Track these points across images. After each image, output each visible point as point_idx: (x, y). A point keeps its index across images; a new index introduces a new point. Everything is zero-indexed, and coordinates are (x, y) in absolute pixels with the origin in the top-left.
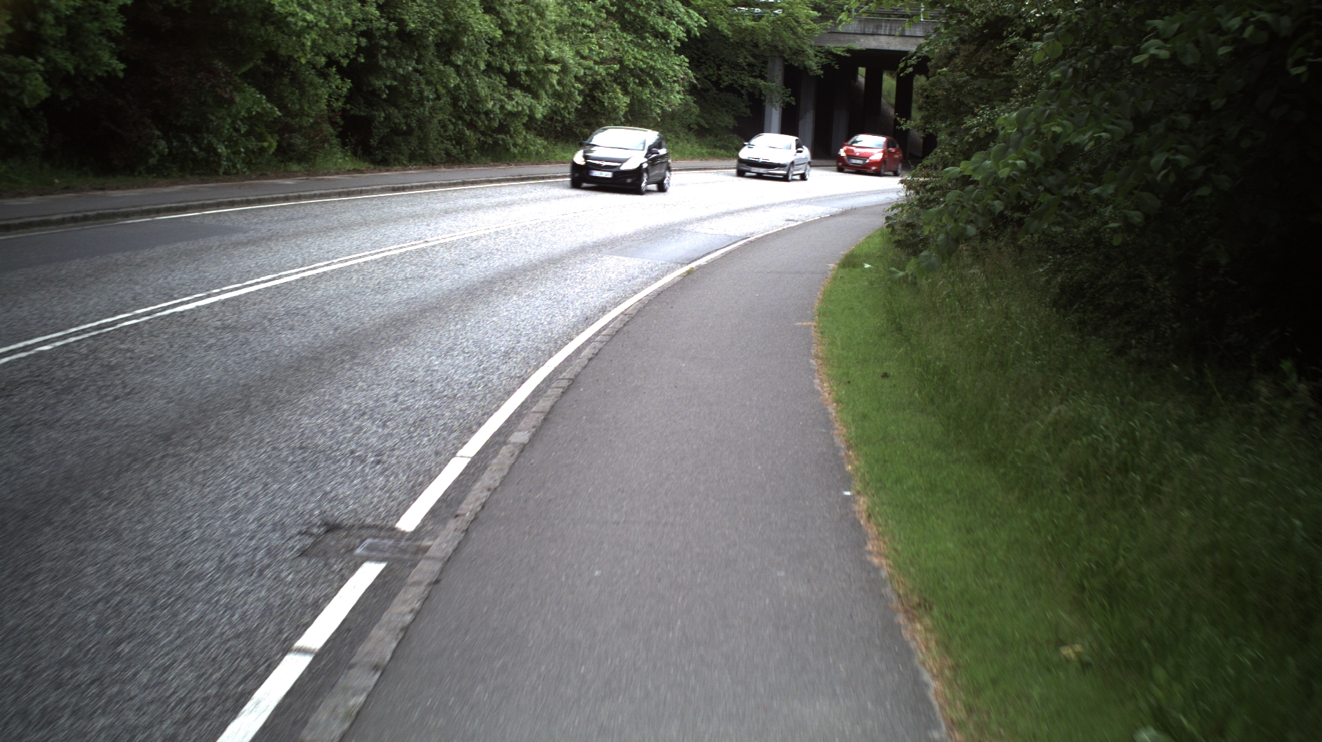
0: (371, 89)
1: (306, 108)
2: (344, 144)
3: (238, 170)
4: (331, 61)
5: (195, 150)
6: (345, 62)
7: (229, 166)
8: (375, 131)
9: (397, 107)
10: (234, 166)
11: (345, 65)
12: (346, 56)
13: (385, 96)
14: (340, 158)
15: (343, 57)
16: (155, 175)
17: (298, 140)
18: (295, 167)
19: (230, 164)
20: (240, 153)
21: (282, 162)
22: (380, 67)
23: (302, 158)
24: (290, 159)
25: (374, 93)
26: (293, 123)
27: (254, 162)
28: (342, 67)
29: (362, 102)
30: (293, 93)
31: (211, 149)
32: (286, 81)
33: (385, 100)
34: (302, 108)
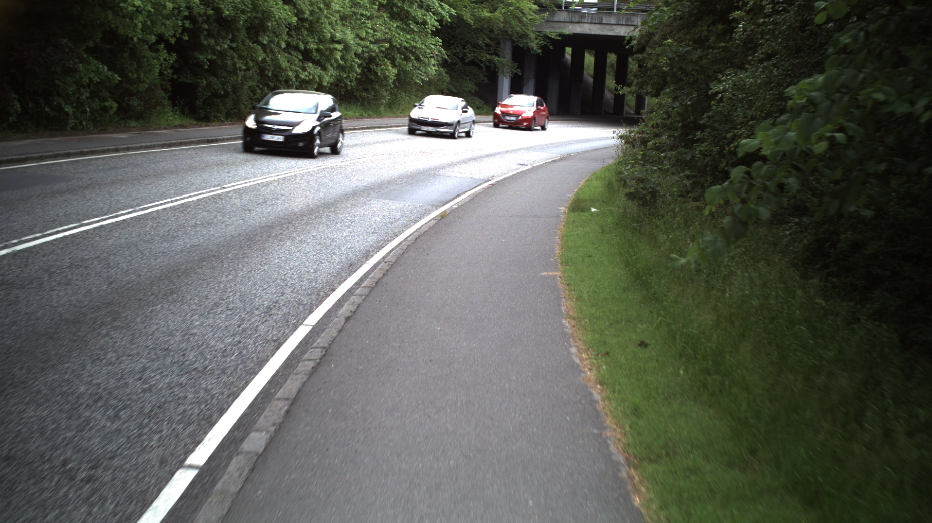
0: (196, 61)
1: (142, 77)
2: (174, 105)
3: (83, 126)
4: (161, 39)
5: (47, 109)
6: (173, 41)
7: (75, 123)
8: (199, 94)
9: (216, 76)
10: (81, 123)
11: (173, 43)
12: (174, 36)
13: (207, 67)
14: (171, 116)
15: (171, 37)
16: (14, 131)
17: (135, 102)
18: (133, 124)
19: (78, 121)
20: (86, 112)
21: (123, 119)
22: (203, 45)
23: (139, 117)
24: (130, 118)
25: (199, 65)
26: (132, 89)
27: (98, 120)
28: (171, 44)
29: (189, 72)
30: (131, 65)
31: (60, 109)
32: (126, 55)
33: (207, 71)
34: (139, 76)
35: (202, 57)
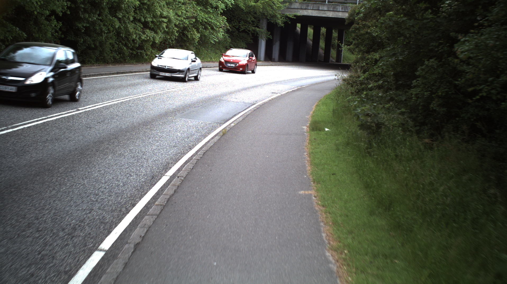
8: (79, 47)
11: (61, 15)
15: (60, 12)
22: (81, 18)
25: (79, 29)
28: (58, 16)
29: (73, 34)
33: (83, 33)
35: (80, 25)
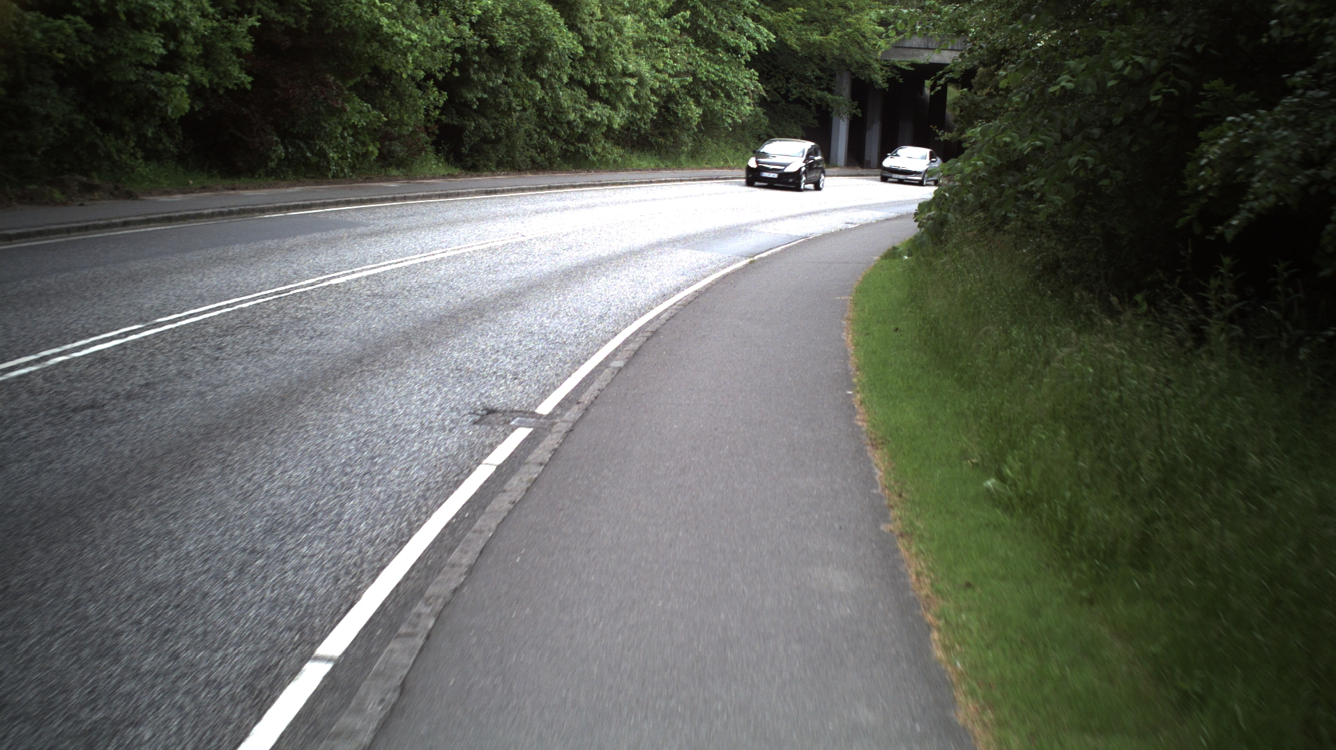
0: (463, 100)
1: (405, 118)
2: (437, 152)
3: (345, 174)
4: (429, 76)
5: (309, 154)
6: (440, 76)
7: (337, 171)
8: (465, 139)
9: (486, 117)
10: (342, 171)
11: (440, 78)
12: (441, 70)
13: (475, 107)
14: (433, 163)
15: (439, 72)
16: (273, 178)
17: (398, 148)
18: (394, 172)
19: (339, 168)
20: (347, 158)
21: (383, 167)
22: (472, 80)
23: (400, 164)
24: (390, 165)
25: (467, 104)
26: (393, 131)
27: (358, 167)
28: (438, 80)
29: (454, 112)
30: (393, 104)
31: (321, 154)
32: (388, 93)
33: (475, 111)
34: (402, 117)
35: (470, 96)
